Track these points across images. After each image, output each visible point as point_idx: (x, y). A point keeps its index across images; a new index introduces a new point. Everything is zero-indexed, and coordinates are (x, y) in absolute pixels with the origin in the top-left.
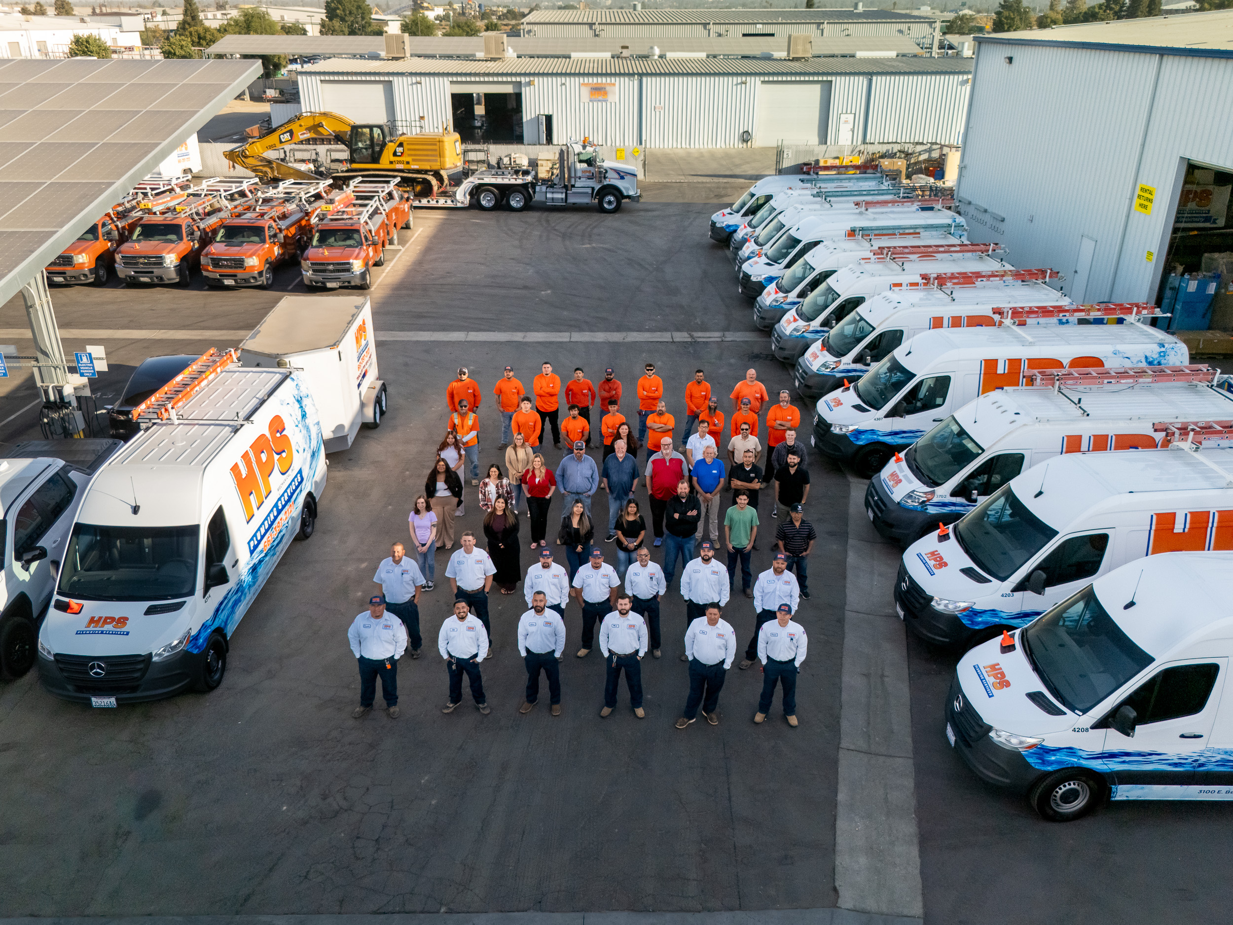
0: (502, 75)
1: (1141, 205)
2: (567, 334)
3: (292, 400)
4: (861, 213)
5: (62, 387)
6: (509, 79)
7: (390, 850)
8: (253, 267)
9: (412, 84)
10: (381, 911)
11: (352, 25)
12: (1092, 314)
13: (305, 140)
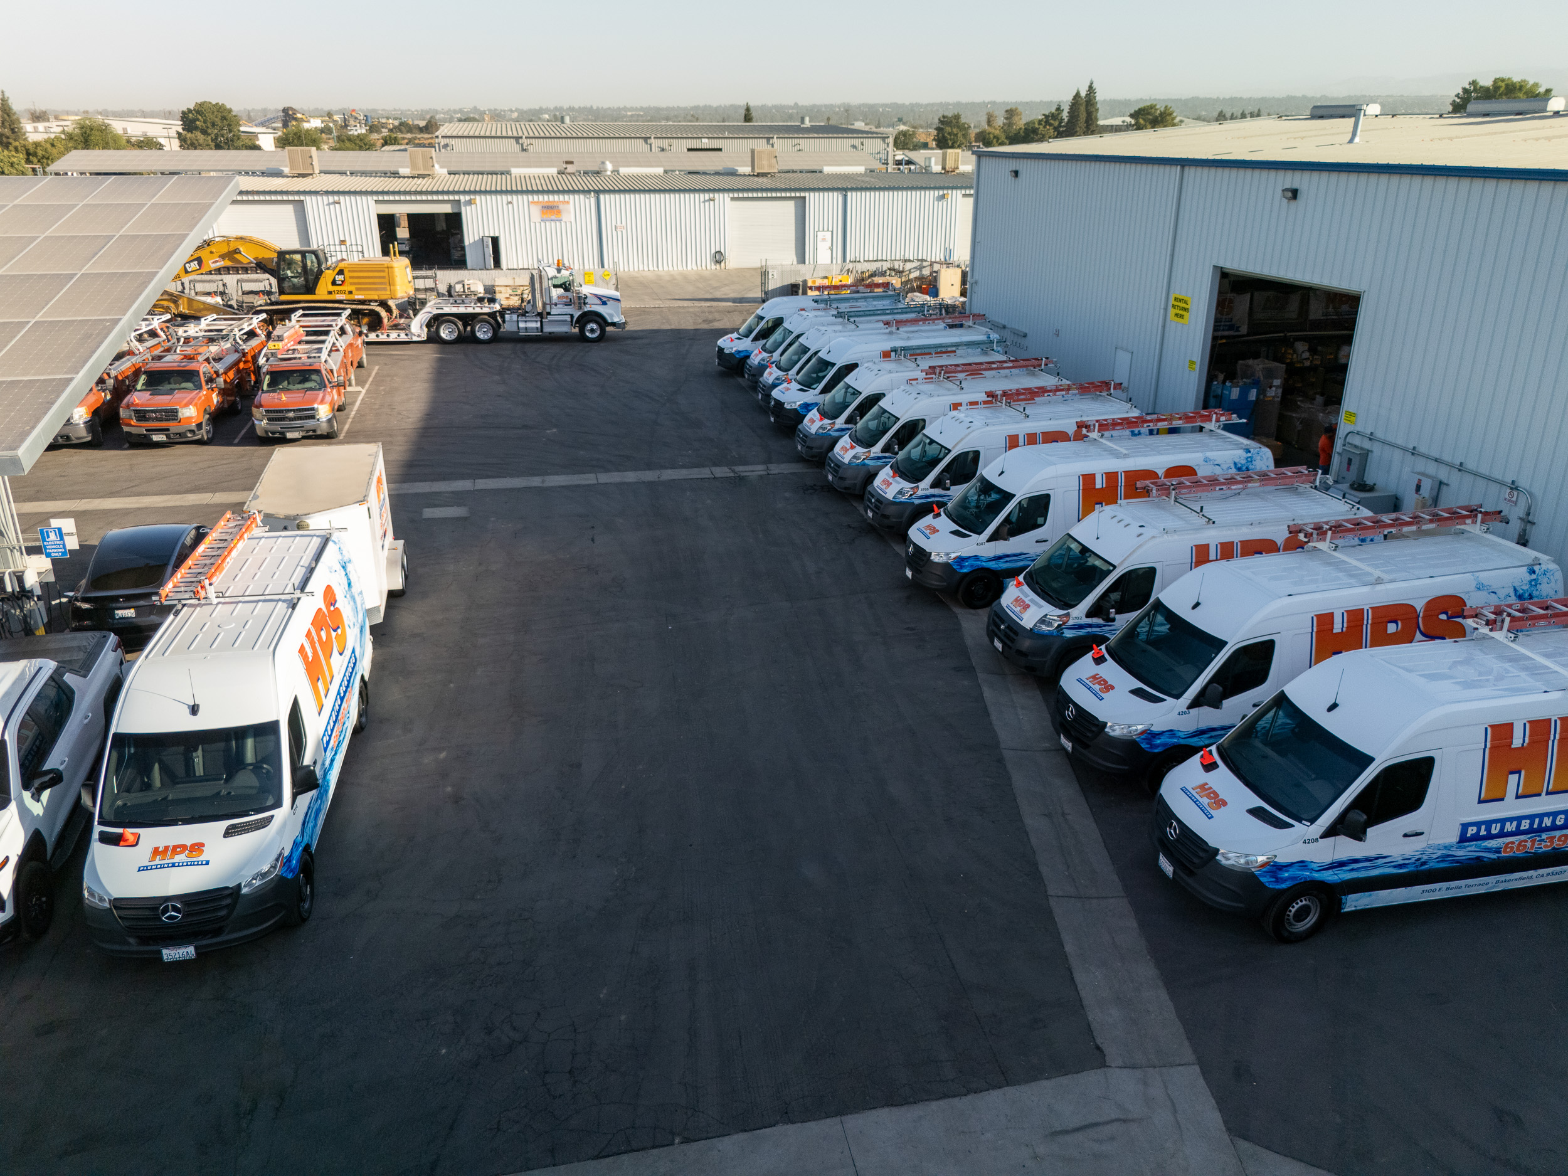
0: (437, 193)
1: (1176, 315)
2: (592, 476)
3: (338, 567)
4: (891, 333)
5: (23, 572)
6: (446, 198)
7: (590, 1081)
8: (190, 418)
9: (329, 204)
10: (603, 1154)
11: (216, 138)
12: (1174, 423)
13: (215, 270)
